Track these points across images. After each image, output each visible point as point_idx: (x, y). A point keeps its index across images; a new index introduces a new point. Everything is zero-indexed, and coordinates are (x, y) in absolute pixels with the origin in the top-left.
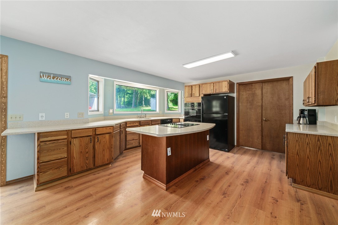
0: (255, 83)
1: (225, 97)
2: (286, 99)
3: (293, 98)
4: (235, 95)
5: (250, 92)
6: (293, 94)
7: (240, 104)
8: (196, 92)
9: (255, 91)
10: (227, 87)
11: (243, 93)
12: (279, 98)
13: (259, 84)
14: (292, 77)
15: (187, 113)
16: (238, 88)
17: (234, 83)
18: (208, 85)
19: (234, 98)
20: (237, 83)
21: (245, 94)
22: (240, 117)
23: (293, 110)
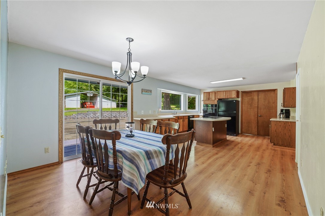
0: (253, 92)
1: (234, 101)
2: (274, 103)
3: (277, 102)
4: (240, 99)
5: (250, 98)
6: (277, 100)
7: (243, 106)
8: (213, 97)
9: (253, 97)
10: (235, 94)
11: (245, 98)
12: (269, 102)
13: (256, 92)
14: (277, 89)
15: (205, 112)
16: (242, 94)
17: (239, 91)
18: (222, 92)
19: (239, 101)
20: (241, 91)
21: (246, 99)
22: (243, 114)
23: (277, 109)
